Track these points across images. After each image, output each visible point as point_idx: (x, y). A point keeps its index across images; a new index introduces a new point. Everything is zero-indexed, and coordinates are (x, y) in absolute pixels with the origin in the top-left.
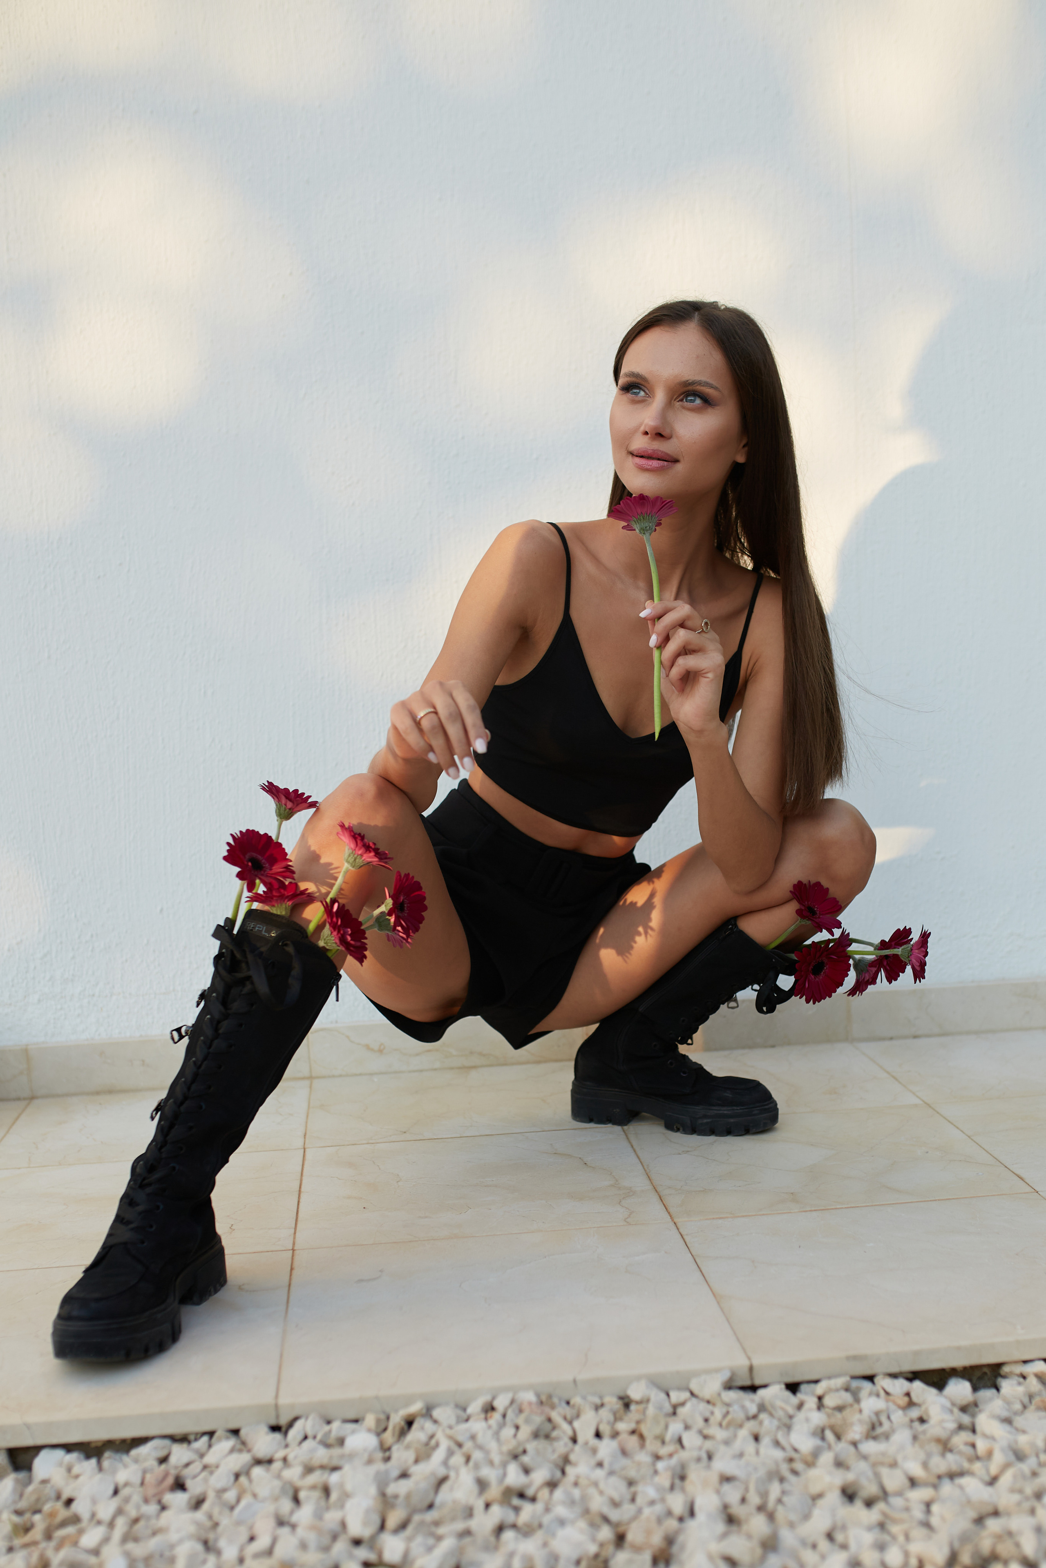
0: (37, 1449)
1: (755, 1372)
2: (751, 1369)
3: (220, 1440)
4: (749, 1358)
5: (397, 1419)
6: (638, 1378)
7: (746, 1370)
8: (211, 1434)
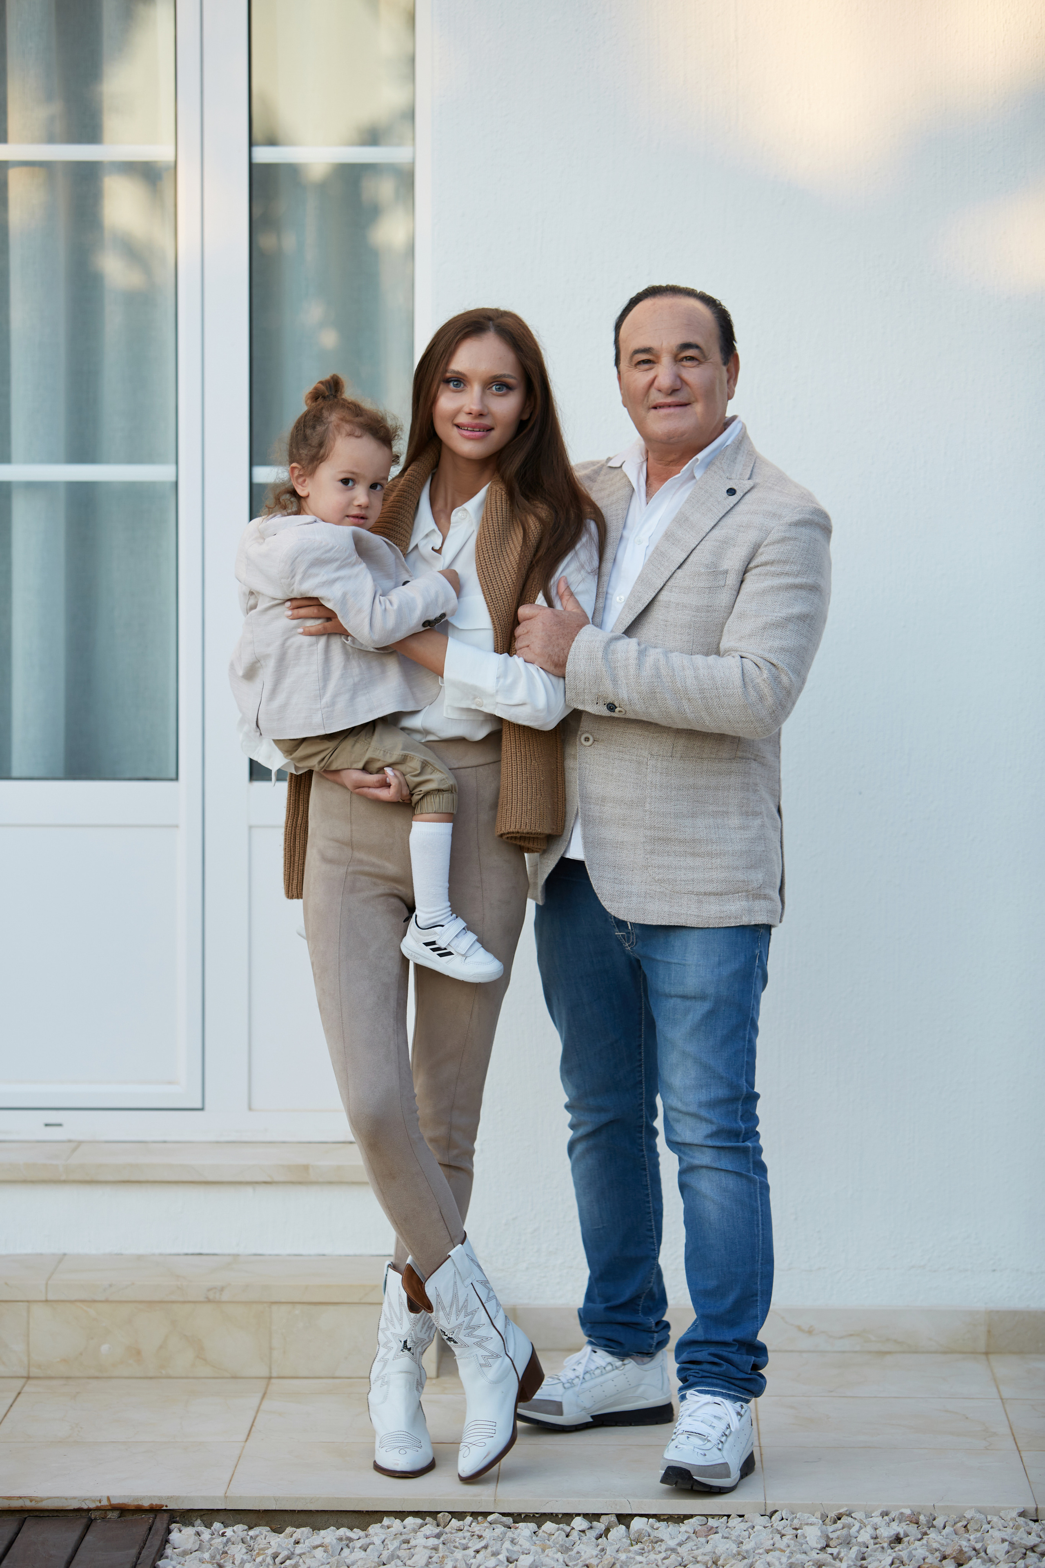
0: (632, 1516)
1: (1039, 1511)
2: (1037, 1509)
3: (733, 1518)
4: (1037, 1505)
5: (833, 1514)
6: (971, 1508)
7: (1034, 1510)
8: (728, 1516)
